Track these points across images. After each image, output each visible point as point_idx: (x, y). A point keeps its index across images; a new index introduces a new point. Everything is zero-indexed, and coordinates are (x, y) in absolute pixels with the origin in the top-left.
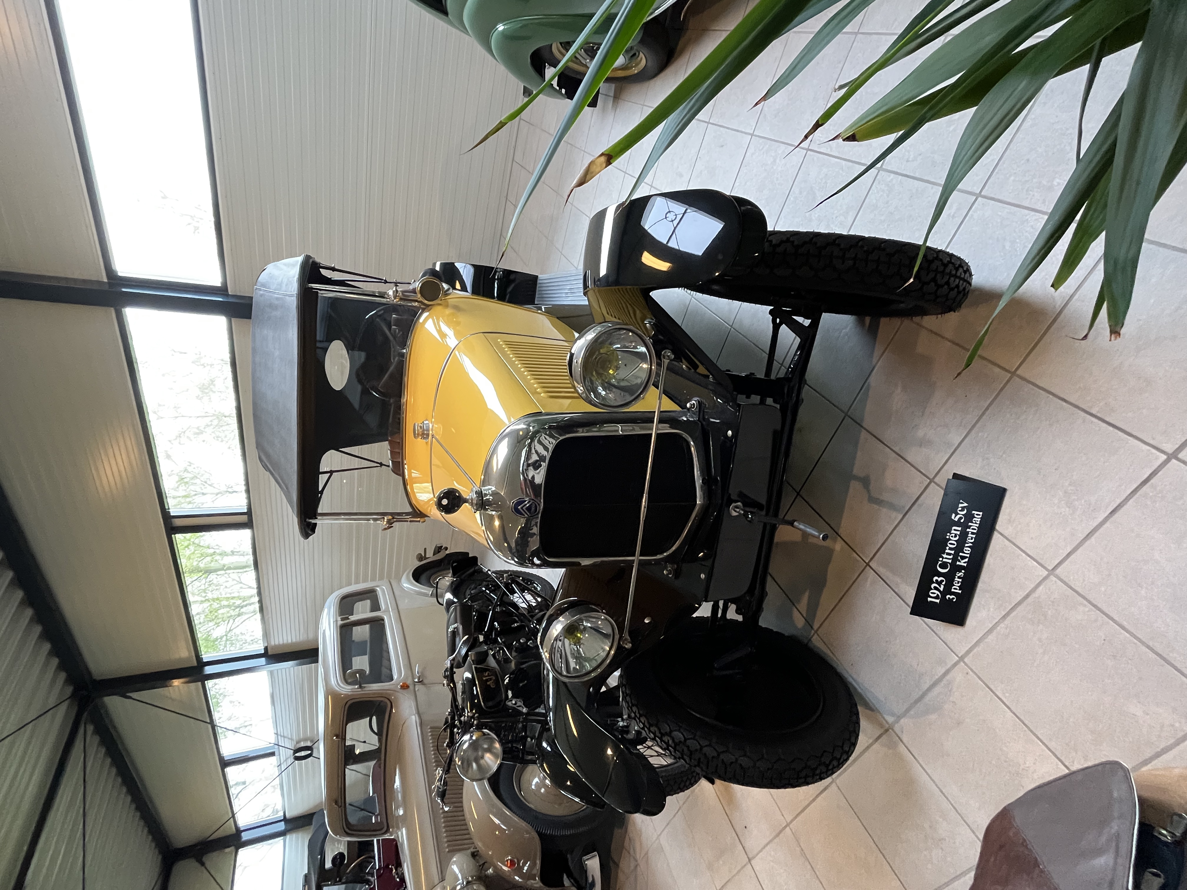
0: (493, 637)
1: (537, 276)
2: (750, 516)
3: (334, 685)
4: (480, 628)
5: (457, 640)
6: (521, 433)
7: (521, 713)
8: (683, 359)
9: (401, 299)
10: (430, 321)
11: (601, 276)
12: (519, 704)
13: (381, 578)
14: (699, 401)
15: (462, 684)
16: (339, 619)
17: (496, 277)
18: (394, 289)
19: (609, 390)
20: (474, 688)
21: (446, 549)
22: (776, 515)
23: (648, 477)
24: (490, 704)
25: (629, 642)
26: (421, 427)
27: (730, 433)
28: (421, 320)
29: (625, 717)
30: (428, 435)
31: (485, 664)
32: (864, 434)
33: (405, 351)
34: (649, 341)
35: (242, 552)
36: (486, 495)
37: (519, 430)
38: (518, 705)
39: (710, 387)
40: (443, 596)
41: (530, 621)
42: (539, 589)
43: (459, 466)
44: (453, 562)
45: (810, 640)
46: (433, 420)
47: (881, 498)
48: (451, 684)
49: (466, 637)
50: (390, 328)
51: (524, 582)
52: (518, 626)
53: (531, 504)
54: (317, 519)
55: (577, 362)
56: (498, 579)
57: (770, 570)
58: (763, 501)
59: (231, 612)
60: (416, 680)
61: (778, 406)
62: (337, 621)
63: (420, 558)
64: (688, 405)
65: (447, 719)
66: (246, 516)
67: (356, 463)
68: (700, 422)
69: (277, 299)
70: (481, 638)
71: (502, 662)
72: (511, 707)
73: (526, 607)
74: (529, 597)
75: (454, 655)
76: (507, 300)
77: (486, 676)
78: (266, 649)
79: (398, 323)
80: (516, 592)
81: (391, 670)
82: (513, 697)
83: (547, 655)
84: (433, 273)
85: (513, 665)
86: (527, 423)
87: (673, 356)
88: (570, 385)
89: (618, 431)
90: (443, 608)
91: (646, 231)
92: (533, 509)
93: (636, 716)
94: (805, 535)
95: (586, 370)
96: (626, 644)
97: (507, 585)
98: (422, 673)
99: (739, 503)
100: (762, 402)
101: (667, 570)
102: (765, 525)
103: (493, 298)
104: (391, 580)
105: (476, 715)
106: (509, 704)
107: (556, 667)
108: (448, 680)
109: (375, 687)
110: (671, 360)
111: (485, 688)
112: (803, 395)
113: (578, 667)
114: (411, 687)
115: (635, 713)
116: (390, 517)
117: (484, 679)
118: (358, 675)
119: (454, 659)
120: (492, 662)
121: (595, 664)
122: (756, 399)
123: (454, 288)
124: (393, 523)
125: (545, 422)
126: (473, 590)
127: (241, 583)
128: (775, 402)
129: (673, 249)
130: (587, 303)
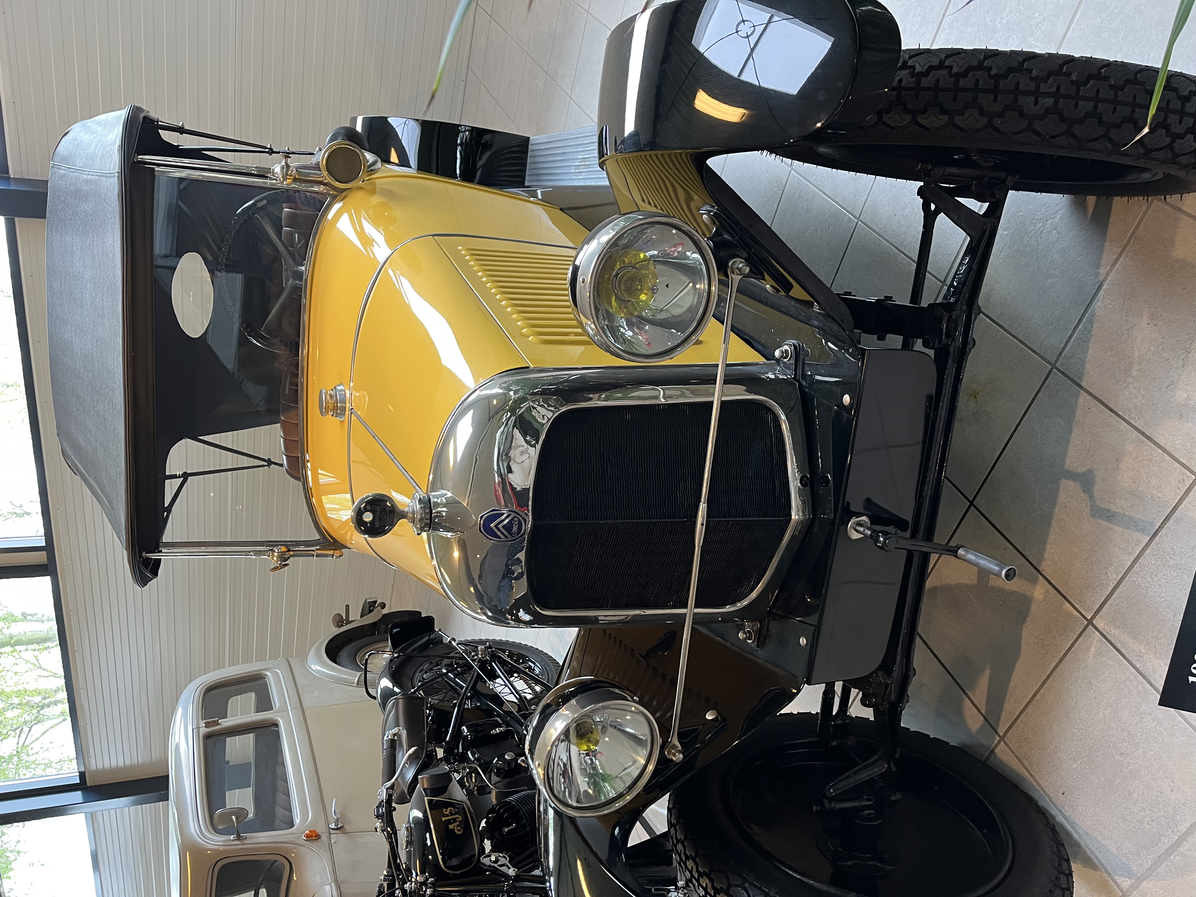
0: (461, 751)
1: (528, 139)
2: (882, 539)
3: (195, 835)
4: (438, 737)
5: (399, 756)
6: (495, 402)
7: (507, 877)
8: (766, 274)
9: (295, 180)
10: (345, 217)
11: (626, 135)
12: (502, 861)
13: (274, 656)
14: (795, 346)
15: (407, 828)
16: (202, 724)
17: (459, 141)
18: (283, 163)
19: (638, 328)
20: (428, 835)
21: (383, 605)
22: (929, 536)
23: (706, 475)
24: (454, 862)
25: (680, 752)
26: (331, 396)
27: (847, 399)
28: (330, 216)
29: (681, 883)
30: (344, 409)
31: (445, 795)
32: (1084, 399)
33: (303, 268)
34: (704, 243)
35: (40, 616)
36: (437, 505)
37: (490, 397)
38: (499, 863)
39: (815, 323)
40: (375, 685)
41: (522, 725)
42: (537, 671)
43: (394, 459)
44: (393, 627)
45: (992, 752)
46: (352, 384)
47: (1113, 508)
48: (389, 829)
49: (413, 749)
50: (279, 232)
51: (511, 659)
52: (501, 732)
53: (512, 519)
54: (161, 551)
55: (583, 282)
56: (469, 653)
57: (920, 630)
58: (908, 515)
59: (25, 715)
60: (333, 826)
61: (931, 353)
62: (199, 728)
63: (340, 621)
64: (777, 353)
65: (381, 886)
66: (44, 553)
67: (229, 460)
68: (798, 381)
69: (87, 182)
70: (440, 753)
71: (476, 792)
72: (490, 866)
73: (516, 701)
74: (520, 685)
75: (393, 780)
76: (477, 180)
77: (447, 816)
78: (82, 775)
79: (293, 221)
80: (499, 677)
81: (290, 811)
82: (492, 851)
83: (541, 771)
84: (350, 134)
85: (493, 797)
86: (504, 385)
87: (747, 270)
88: (575, 323)
89: (657, 397)
90: (376, 703)
91: (701, 55)
92: (515, 529)
93: (692, 876)
94: (983, 573)
95: (599, 296)
96: (674, 755)
97: (483, 664)
98: (342, 814)
99: (864, 518)
100: (906, 346)
101: (744, 633)
102: (910, 555)
103: (454, 177)
104: (290, 659)
105: (430, 880)
106: (486, 861)
107: (556, 792)
108: (383, 822)
109: (264, 838)
110: (747, 276)
111: (445, 834)
112: (976, 333)
113: (590, 791)
114: (324, 838)
115: (691, 872)
116: (284, 549)
117: (444, 819)
118: (233, 817)
119: (392, 787)
120: (458, 794)
121: (621, 787)
122: (895, 340)
123: (386, 160)
124: (289, 558)
125: (535, 383)
126: (426, 672)
127: (41, 668)
128: (925, 345)
129: (751, 84)
130: (608, 183)
